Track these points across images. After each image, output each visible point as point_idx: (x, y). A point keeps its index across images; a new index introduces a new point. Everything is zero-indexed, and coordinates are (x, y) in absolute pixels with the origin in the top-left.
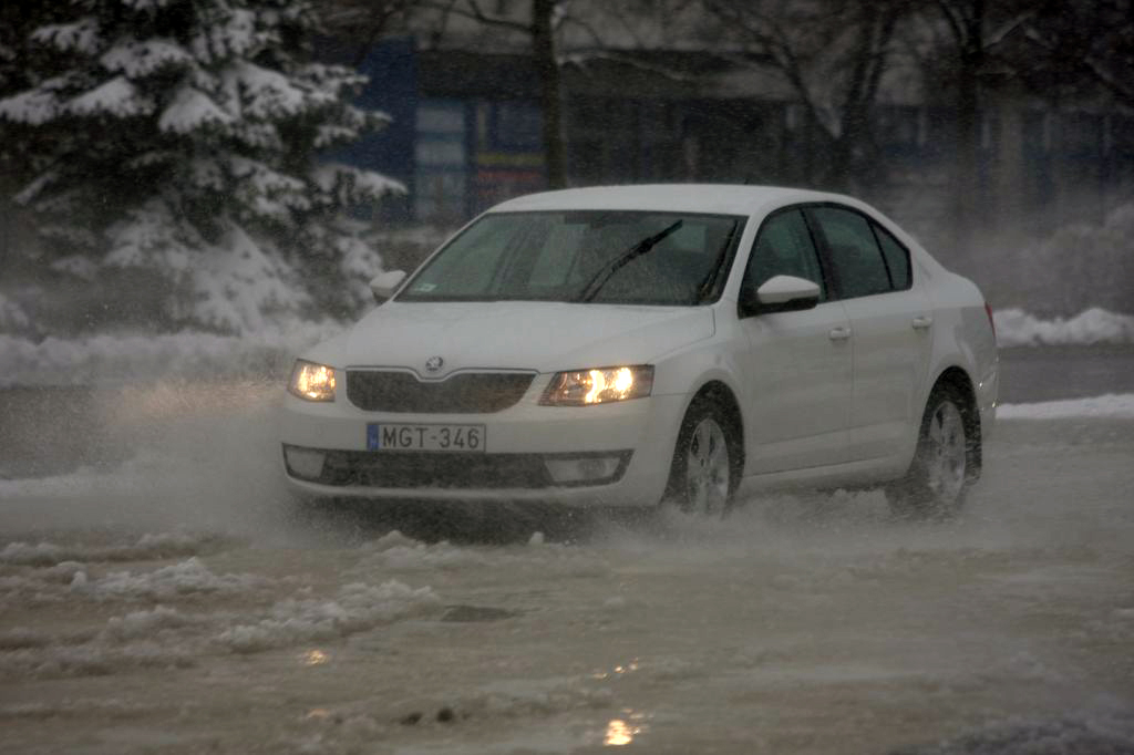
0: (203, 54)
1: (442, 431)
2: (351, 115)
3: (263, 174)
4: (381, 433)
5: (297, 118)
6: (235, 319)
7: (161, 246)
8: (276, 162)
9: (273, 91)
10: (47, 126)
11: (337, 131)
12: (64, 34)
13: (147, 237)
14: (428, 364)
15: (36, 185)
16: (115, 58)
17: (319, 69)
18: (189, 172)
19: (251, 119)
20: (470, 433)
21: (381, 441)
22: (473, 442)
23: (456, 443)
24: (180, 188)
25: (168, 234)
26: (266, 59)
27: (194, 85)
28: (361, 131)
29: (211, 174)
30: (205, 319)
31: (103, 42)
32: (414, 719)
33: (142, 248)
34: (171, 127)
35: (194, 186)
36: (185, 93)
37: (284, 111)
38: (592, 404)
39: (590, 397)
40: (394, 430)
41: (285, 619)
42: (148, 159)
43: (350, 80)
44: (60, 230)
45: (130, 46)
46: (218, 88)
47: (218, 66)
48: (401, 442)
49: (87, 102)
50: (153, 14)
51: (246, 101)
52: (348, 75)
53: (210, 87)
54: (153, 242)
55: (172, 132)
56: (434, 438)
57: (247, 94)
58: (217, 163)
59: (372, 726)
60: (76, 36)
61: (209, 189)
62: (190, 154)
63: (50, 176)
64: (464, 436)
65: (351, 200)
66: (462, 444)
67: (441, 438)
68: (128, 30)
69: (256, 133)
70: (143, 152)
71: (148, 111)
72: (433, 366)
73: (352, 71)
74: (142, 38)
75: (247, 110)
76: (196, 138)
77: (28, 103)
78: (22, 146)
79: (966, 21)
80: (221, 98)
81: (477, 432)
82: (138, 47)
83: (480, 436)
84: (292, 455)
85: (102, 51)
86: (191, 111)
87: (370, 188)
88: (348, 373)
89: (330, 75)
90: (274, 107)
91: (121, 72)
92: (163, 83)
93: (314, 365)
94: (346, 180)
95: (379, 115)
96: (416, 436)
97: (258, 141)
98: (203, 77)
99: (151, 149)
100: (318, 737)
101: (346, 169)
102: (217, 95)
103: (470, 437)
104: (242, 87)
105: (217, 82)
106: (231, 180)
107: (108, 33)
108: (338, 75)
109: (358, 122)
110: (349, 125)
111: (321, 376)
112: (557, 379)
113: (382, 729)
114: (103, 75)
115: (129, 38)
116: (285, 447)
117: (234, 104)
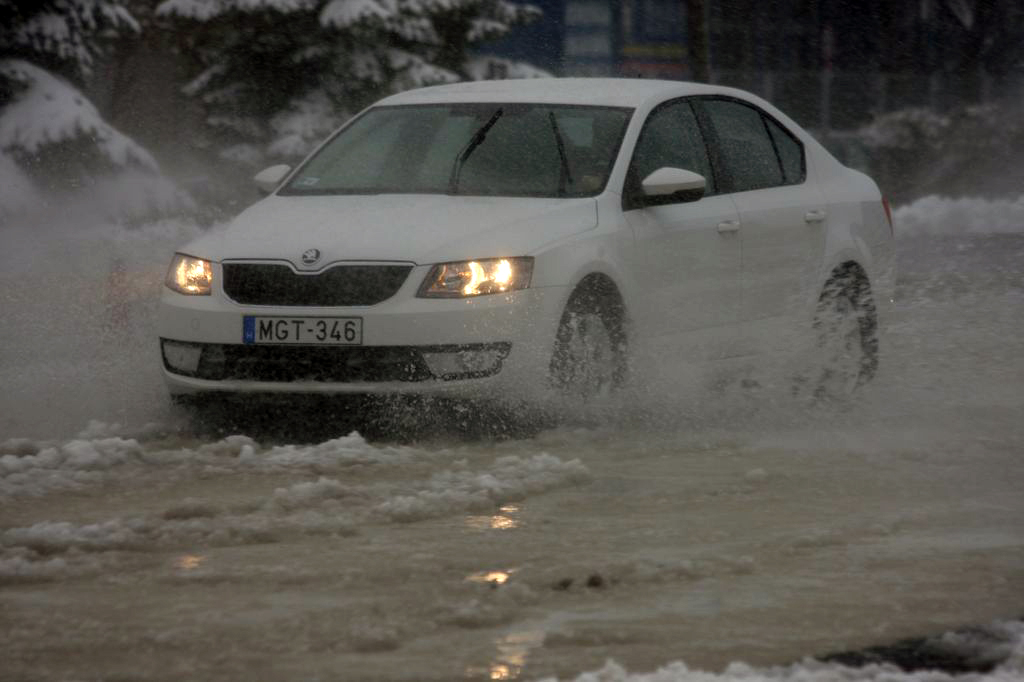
1: (319, 324)
2: (503, 9)
3: (419, 67)
4: (257, 327)
5: (451, 13)
8: (431, 54)
10: (213, 22)
11: (491, 25)
13: (309, 127)
14: (305, 257)
15: (204, 77)
18: (348, 66)
19: (408, 13)
20: (346, 325)
21: (257, 336)
22: (350, 335)
23: (332, 336)
24: (340, 77)
25: (328, 122)
28: (512, 24)
29: (369, 66)
32: (565, 585)
33: (304, 137)
34: (332, 23)
35: (354, 78)
37: (440, 7)
38: (472, 296)
39: (470, 289)
40: (270, 324)
41: (442, 490)
42: (310, 52)
44: (227, 121)
48: (277, 335)
54: (314, 130)
55: (332, 26)
56: (310, 331)
58: (376, 56)
59: (526, 591)
61: (368, 82)
62: (349, 47)
63: (217, 69)
64: (341, 328)
66: (338, 337)
67: (317, 331)
69: (413, 27)
70: (303, 46)
71: (311, 5)
72: (309, 258)
75: (403, 5)
76: (356, 31)
78: (190, 41)
81: (353, 324)
83: (357, 329)
84: (168, 349)
86: (350, 6)
88: (224, 266)
90: (429, 3)
93: (192, 258)
94: (499, 71)
95: (530, 9)
96: (291, 328)
97: (415, 36)
99: (313, 42)
100: (474, 602)
101: (498, 61)
103: (347, 330)
106: (389, 72)
109: (509, 16)
110: (501, 19)
111: (199, 270)
112: (436, 269)
113: (535, 595)
116: (164, 341)
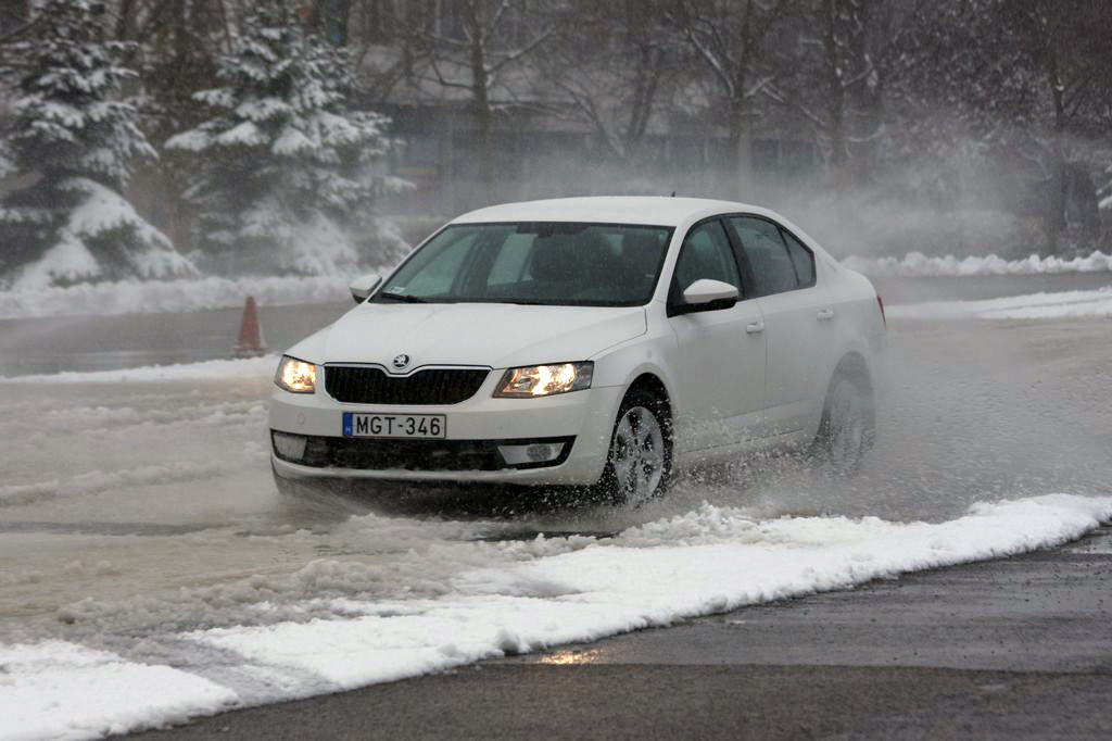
0: (298, 106)
2: (382, 142)
3: (335, 180)
5: (353, 144)
6: (319, 267)
7: (275, 224)
8: (340, 171)
9: (340, 128)
10: (204, 152)
11: (373, 152)
12: (213, 96)
13: (266, 219)
15: (196, 187)
16: (246, 109)
17: (361, 115)
18: (291, 178)
19: (326, 145)
24: (284, 187)
25: (278, 217)
26: (333, 109)
28: (388, 151)
29: (303, 179)
30: (301, 268)
31: (236, 100)
33: (263, 225)
34: (279, 151)
35: (294, 187)
36: (288, 131)
37: (347, 140)
42: (266, 171)
43: (381, 121)
44: (212, 215)
45: (253, 102)
46: (307, 127)
47: (307, 113)
49: (229, 137)
50: (267, 82)
51: (324, 134)
52: (379, 118)
53: (303, 127)
54: (270, 221)
55: (280, 154)
57: (325, 131)
58: (307, 172)
60: (220, 97)
61: (303, 189)
62: (290, 167)
63: (204, 182)
65: (381, 193)
68: (252, 92)
70: (261, 166)
71: (266, 142)
73: (381, 115)
74: (261, 97)
75: (325, 140)
76: (295, 157)
77: (192, 138)
79: (734, 83)
80: (309, 133)
82: (259, 103)
85: (236, 105)
86: (292, 141)
87: (394, 186)
89: (368, 118)
90: (341, 138)
91: (249, 118)
92: (275, 124)
95: (398, 141)
98: (298, 121)
99: (268, 164)
101: (378, 174)
102: (306, 131)
104: (322, 126)
105: (306, 122)
106: (316, 184)
107: (240, 95)
108: (373, 118)
109: (385, 147)
110: (380, 148)
114: (238, 120)
115: (252, 98)
117: (317, 137)
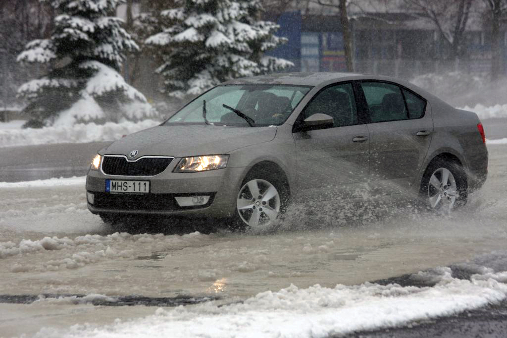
0: (221, 19)
2: (274, 38)
3: (242, 61)
5: (254, 41)
8: (248, 56)
9: (245, 31)
10: (166, 46)
11: (269, 44)
12: (172, 13)
13: (202, 84)
15: (163, 66)
16: (191, 20)
17: (262, 23)
18: (216, 61)
19: (238, 41)
24: (213, 66)
25: (210, 83)
26: (244, 20)
27: (218, 30)
28: (277, 44)
29: (224, 61)
31: (186, 16)
33: (201, 88)
34: (210, 45)
35: (219, 66)
36: (214, 33)
37: (250, 38)
42: (202, 56)
44: (171, 82)
45: (195, 16)
46: (226, 31)
47: (227, 22)
49: (180, 37)
50: (203, 5)
51: (236, 35)
52: (272, 25)
55: (210, 47)
57: (236, 32)
58: (226, 57)
60: (176, 14)
61: (224, 67)
62: (217, 54)
63: (168, 63)
65: (274, 69)
68: (194, 11)
69: (241, 46)
70: (201, 54)
71: (202, 39)
73: (274, 23)
74: (199, 13)
75: (237, 38)
76: (219, 48)
77: (160, 37)
80: (227, 34)
82: (198, 17)
85: (185, 18)
86: (216, 39)
87: (281, 64)
89: (266, 25)
90: (246, 37)
91: (192, 26)
92: (207, 29)
94: (272, 62)
95: (284, 38)
97: (242, 49)
98: (221, 27)
99: (203, 52)
101: (272, 58)
102: (226, 33)
104: (235, 30)
105: (226, 28)
106: (232, 63)
107: (188, 12)
108: (269, 25)
109: (276, 41)
110: (273, 42)
114: (186, 27)
115: (195, 13)
117: (232, 36)
